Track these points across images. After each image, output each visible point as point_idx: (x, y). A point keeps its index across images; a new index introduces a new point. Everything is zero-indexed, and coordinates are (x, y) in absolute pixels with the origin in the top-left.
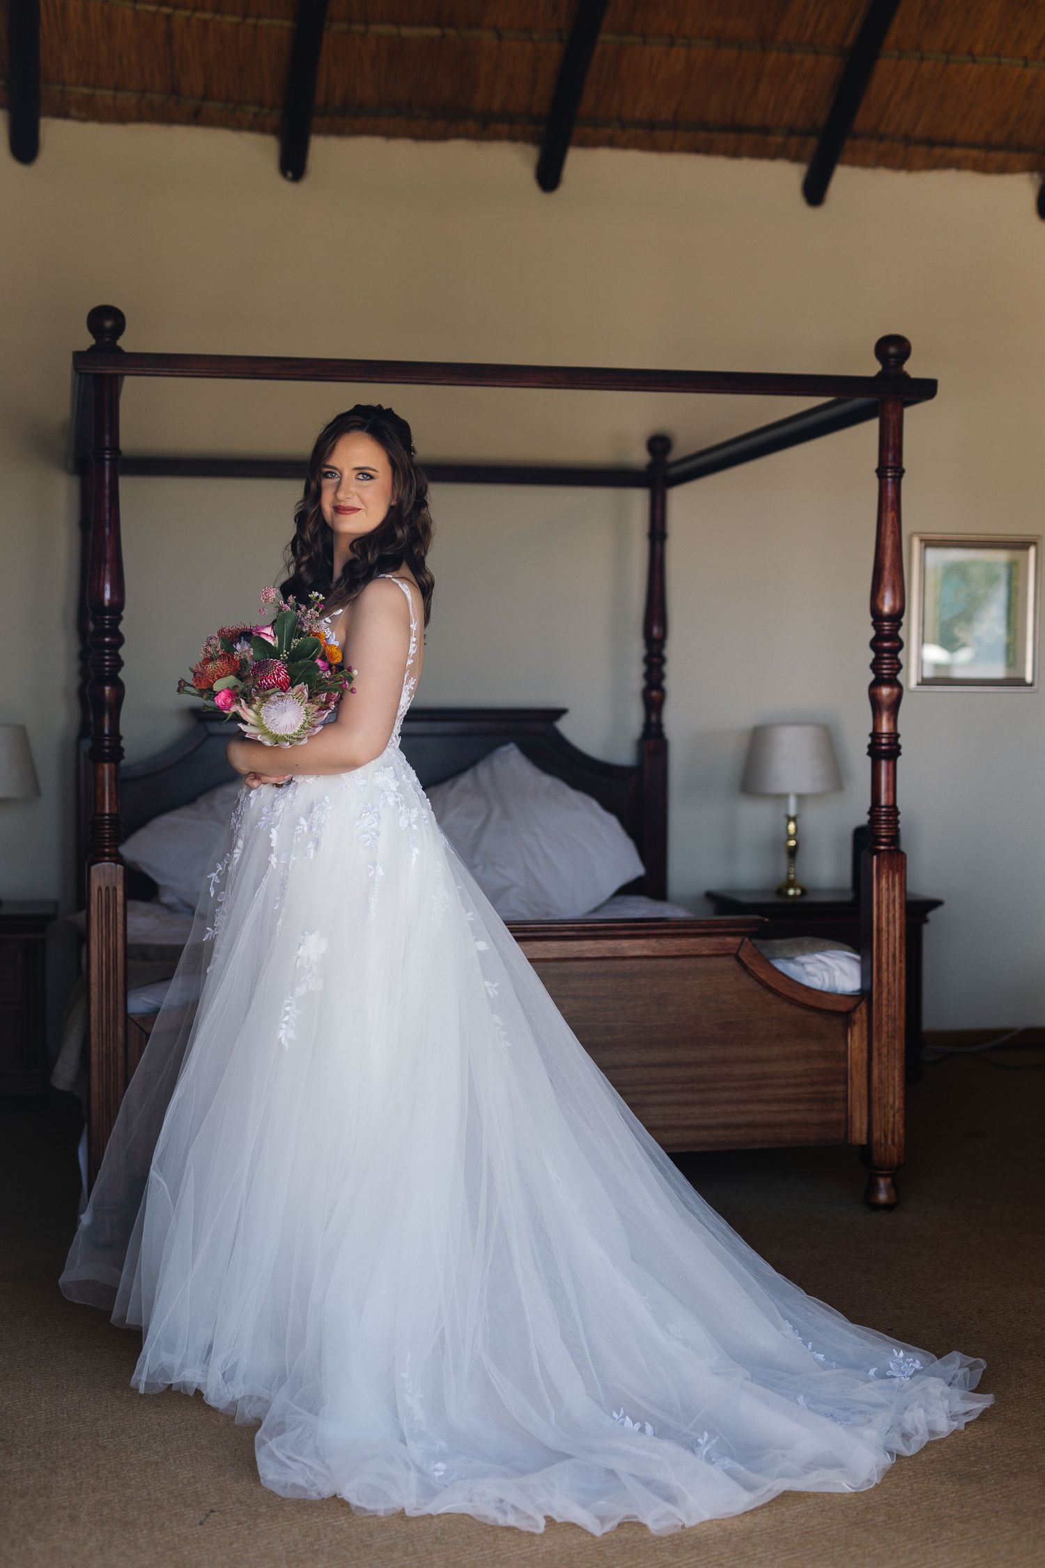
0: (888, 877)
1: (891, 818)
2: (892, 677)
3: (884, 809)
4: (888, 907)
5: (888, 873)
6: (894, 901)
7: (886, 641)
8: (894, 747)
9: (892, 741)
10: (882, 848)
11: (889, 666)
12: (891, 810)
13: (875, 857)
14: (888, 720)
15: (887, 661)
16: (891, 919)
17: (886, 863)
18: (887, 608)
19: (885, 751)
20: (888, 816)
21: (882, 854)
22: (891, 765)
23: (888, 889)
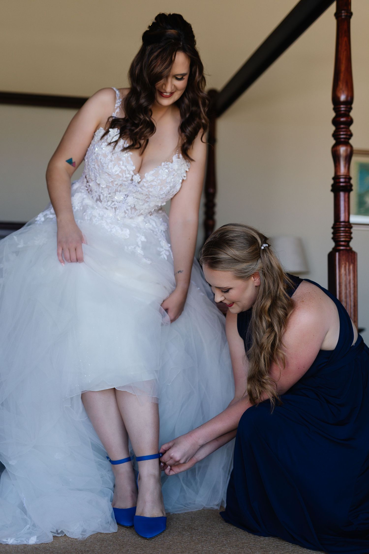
0: (345, 267)
1: (347, 229)
2: (347, 140)
3: (343, 224)
4: (346, 286)
5: (346, 264)
6: (350, 283)
7: (343, 117)
8: (349, 184)
9: (347, 180)
10: (342, 248)
11: (344, 133)
12: (347, 224)
13: (337, 254)
14: (345, 167)
15: (344, 130)
16: (348, 294)
17: (344, 257)
18: (343, 98)
19: (343, 186)
20: (345, 227)
21: (341, 252)
22: (347, 196)
23: (346, 274)
